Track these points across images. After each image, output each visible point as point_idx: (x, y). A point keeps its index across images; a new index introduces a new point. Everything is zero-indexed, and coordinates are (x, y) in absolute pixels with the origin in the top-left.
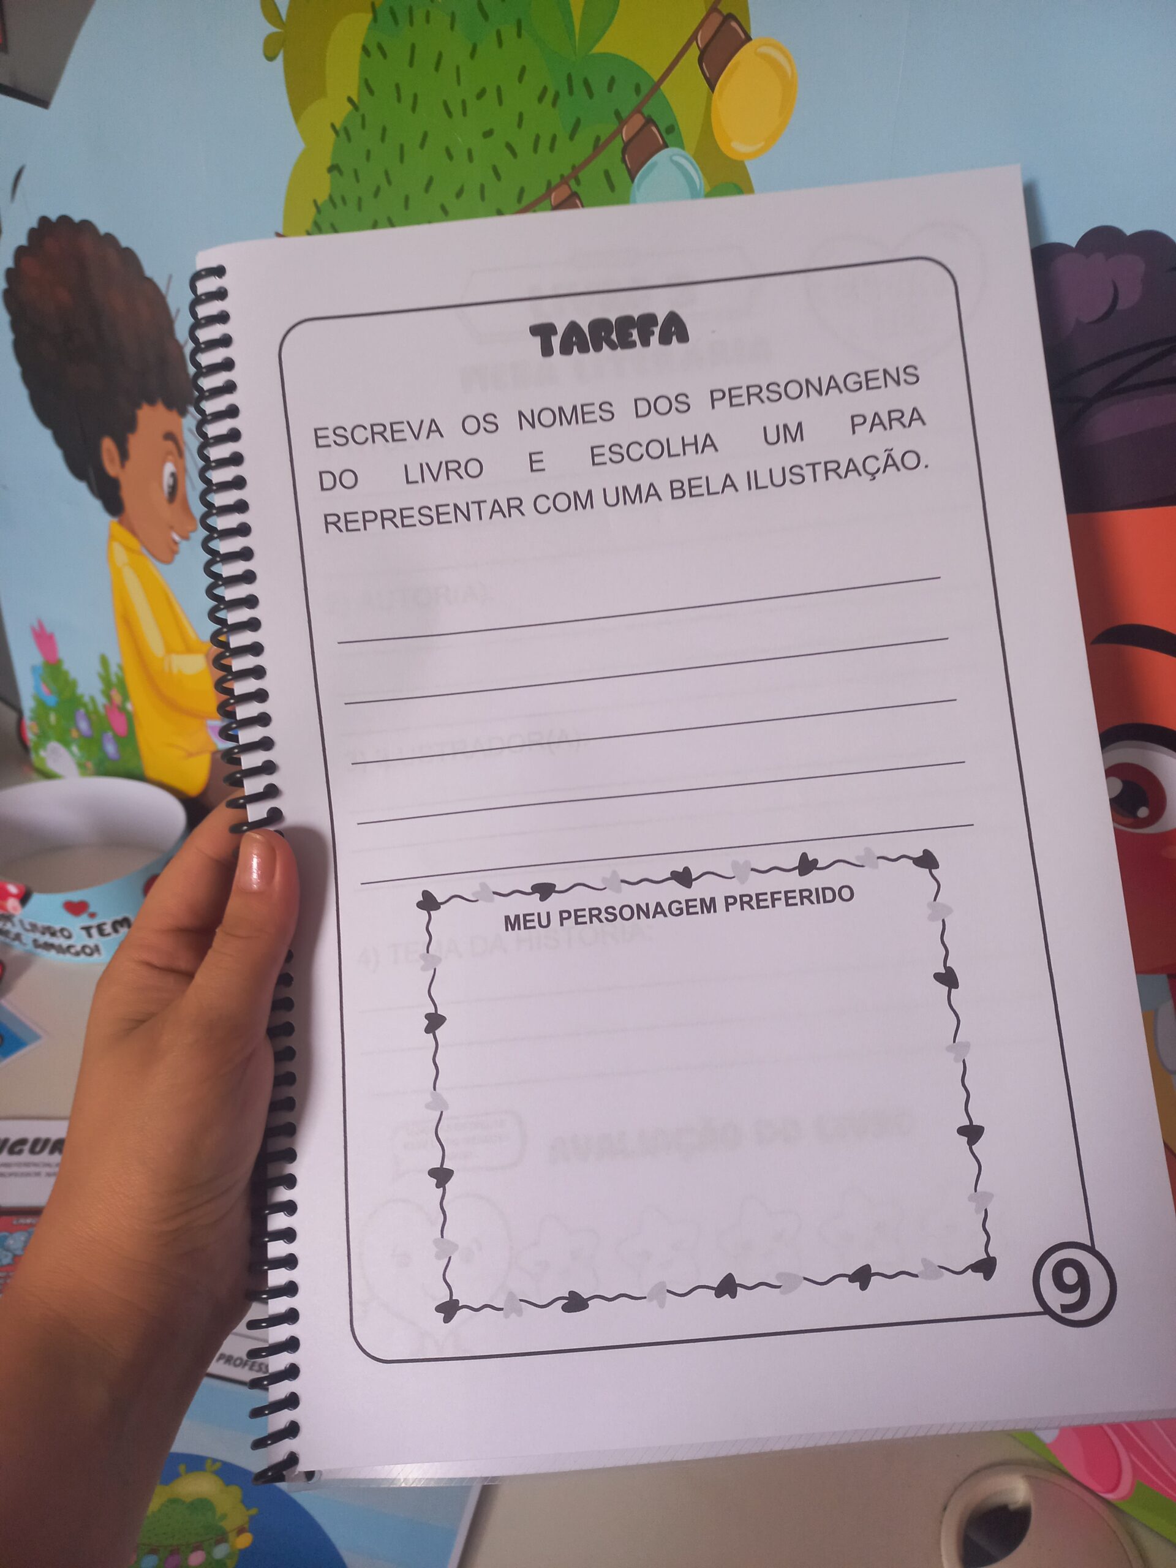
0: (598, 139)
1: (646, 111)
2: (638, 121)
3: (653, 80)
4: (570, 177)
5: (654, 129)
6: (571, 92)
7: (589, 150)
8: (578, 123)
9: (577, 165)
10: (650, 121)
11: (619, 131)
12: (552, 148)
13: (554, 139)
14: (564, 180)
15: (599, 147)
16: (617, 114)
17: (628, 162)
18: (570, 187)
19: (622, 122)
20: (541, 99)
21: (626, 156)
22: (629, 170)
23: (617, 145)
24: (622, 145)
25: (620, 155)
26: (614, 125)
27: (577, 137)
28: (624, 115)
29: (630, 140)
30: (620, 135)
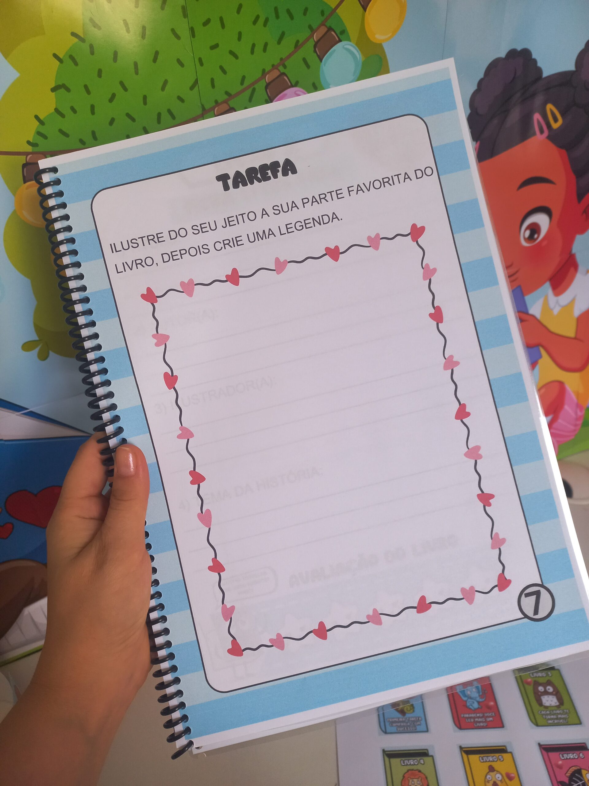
0: (298, 42)
1: (328, 24)
2: (323, 30)
3: (331, 7)
4: (279, 65)
5: (333, 33)
6: (277, 17)
7: (292, 49)
8: (283, 34)
9: (284, 58)
10: (330, 29)
11: (312, 36)
12: (265, 50)
13: (266, 45)
14: (274, 67)
15: (298, 46)
16: (310, 27)
17: (318, 52)
18: (279, 71)
19: (313, 31)
20: (255, 22)
21: (317, 49)
22: (318, 56)
23: (311, 44)
24: (314, 43)
25: (313, 49)
26: (308, 33)
27: (283, 42)
28: (315, 27)
29: (319, 41)
30: (312, 38)
